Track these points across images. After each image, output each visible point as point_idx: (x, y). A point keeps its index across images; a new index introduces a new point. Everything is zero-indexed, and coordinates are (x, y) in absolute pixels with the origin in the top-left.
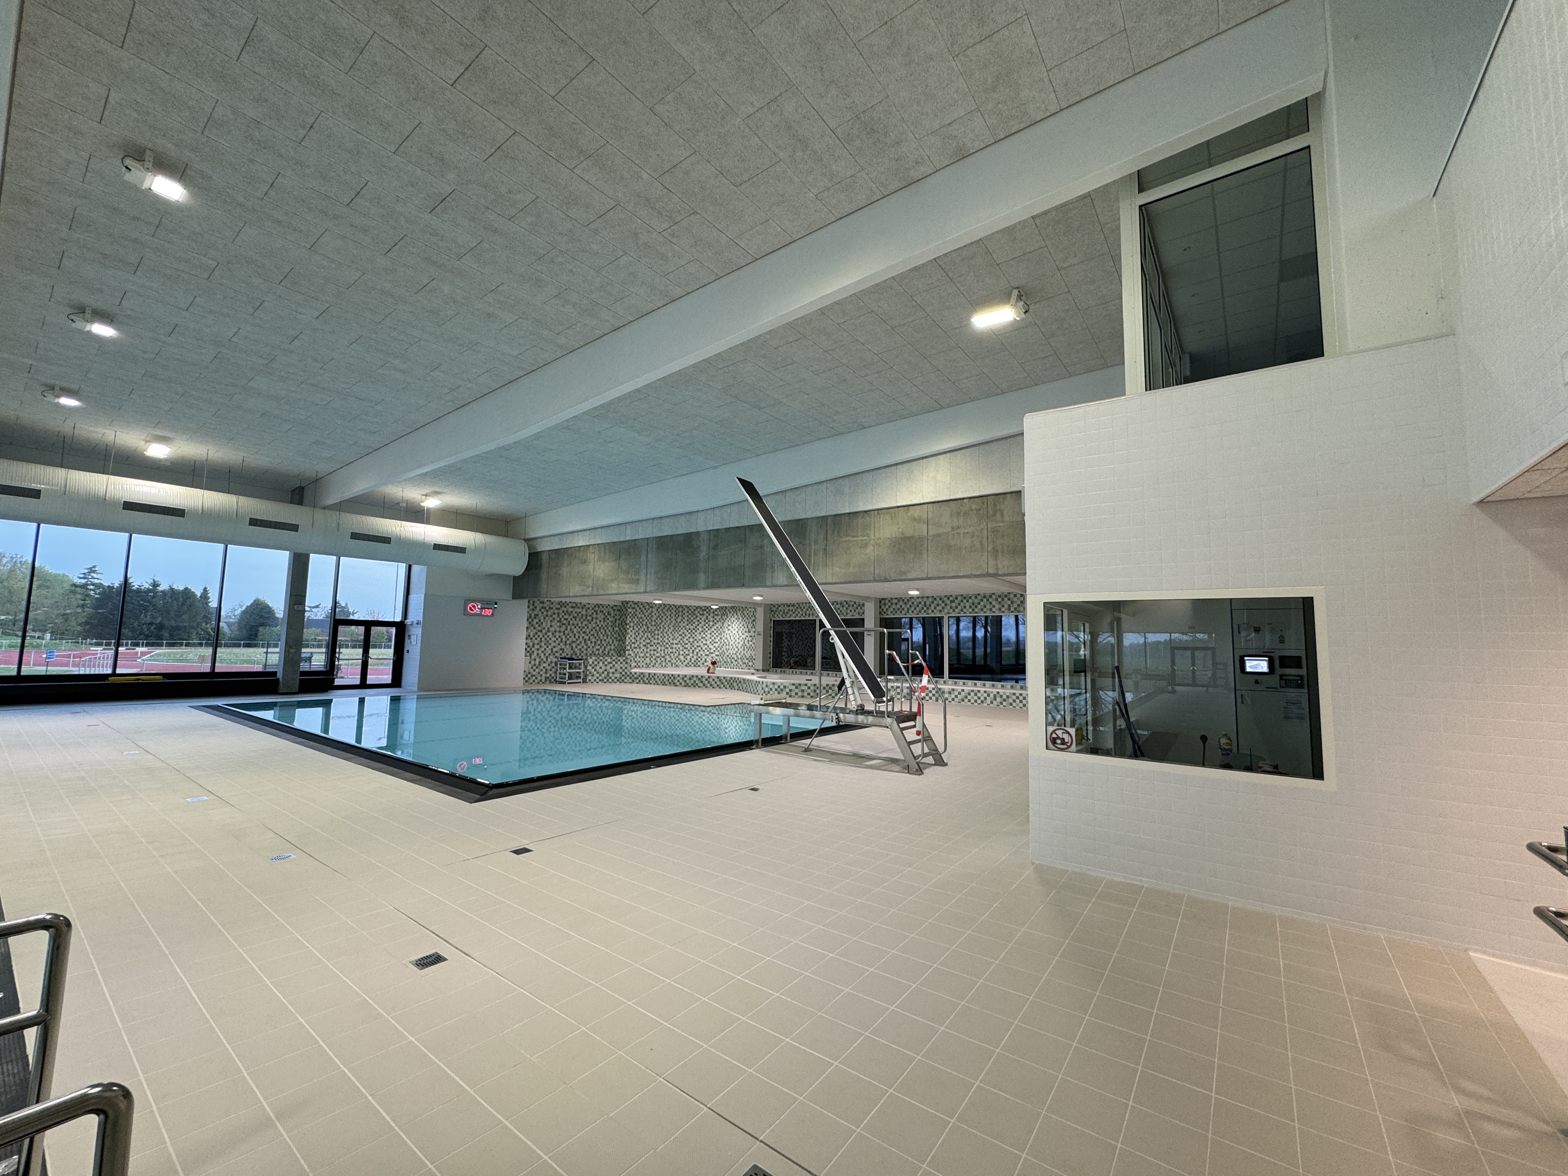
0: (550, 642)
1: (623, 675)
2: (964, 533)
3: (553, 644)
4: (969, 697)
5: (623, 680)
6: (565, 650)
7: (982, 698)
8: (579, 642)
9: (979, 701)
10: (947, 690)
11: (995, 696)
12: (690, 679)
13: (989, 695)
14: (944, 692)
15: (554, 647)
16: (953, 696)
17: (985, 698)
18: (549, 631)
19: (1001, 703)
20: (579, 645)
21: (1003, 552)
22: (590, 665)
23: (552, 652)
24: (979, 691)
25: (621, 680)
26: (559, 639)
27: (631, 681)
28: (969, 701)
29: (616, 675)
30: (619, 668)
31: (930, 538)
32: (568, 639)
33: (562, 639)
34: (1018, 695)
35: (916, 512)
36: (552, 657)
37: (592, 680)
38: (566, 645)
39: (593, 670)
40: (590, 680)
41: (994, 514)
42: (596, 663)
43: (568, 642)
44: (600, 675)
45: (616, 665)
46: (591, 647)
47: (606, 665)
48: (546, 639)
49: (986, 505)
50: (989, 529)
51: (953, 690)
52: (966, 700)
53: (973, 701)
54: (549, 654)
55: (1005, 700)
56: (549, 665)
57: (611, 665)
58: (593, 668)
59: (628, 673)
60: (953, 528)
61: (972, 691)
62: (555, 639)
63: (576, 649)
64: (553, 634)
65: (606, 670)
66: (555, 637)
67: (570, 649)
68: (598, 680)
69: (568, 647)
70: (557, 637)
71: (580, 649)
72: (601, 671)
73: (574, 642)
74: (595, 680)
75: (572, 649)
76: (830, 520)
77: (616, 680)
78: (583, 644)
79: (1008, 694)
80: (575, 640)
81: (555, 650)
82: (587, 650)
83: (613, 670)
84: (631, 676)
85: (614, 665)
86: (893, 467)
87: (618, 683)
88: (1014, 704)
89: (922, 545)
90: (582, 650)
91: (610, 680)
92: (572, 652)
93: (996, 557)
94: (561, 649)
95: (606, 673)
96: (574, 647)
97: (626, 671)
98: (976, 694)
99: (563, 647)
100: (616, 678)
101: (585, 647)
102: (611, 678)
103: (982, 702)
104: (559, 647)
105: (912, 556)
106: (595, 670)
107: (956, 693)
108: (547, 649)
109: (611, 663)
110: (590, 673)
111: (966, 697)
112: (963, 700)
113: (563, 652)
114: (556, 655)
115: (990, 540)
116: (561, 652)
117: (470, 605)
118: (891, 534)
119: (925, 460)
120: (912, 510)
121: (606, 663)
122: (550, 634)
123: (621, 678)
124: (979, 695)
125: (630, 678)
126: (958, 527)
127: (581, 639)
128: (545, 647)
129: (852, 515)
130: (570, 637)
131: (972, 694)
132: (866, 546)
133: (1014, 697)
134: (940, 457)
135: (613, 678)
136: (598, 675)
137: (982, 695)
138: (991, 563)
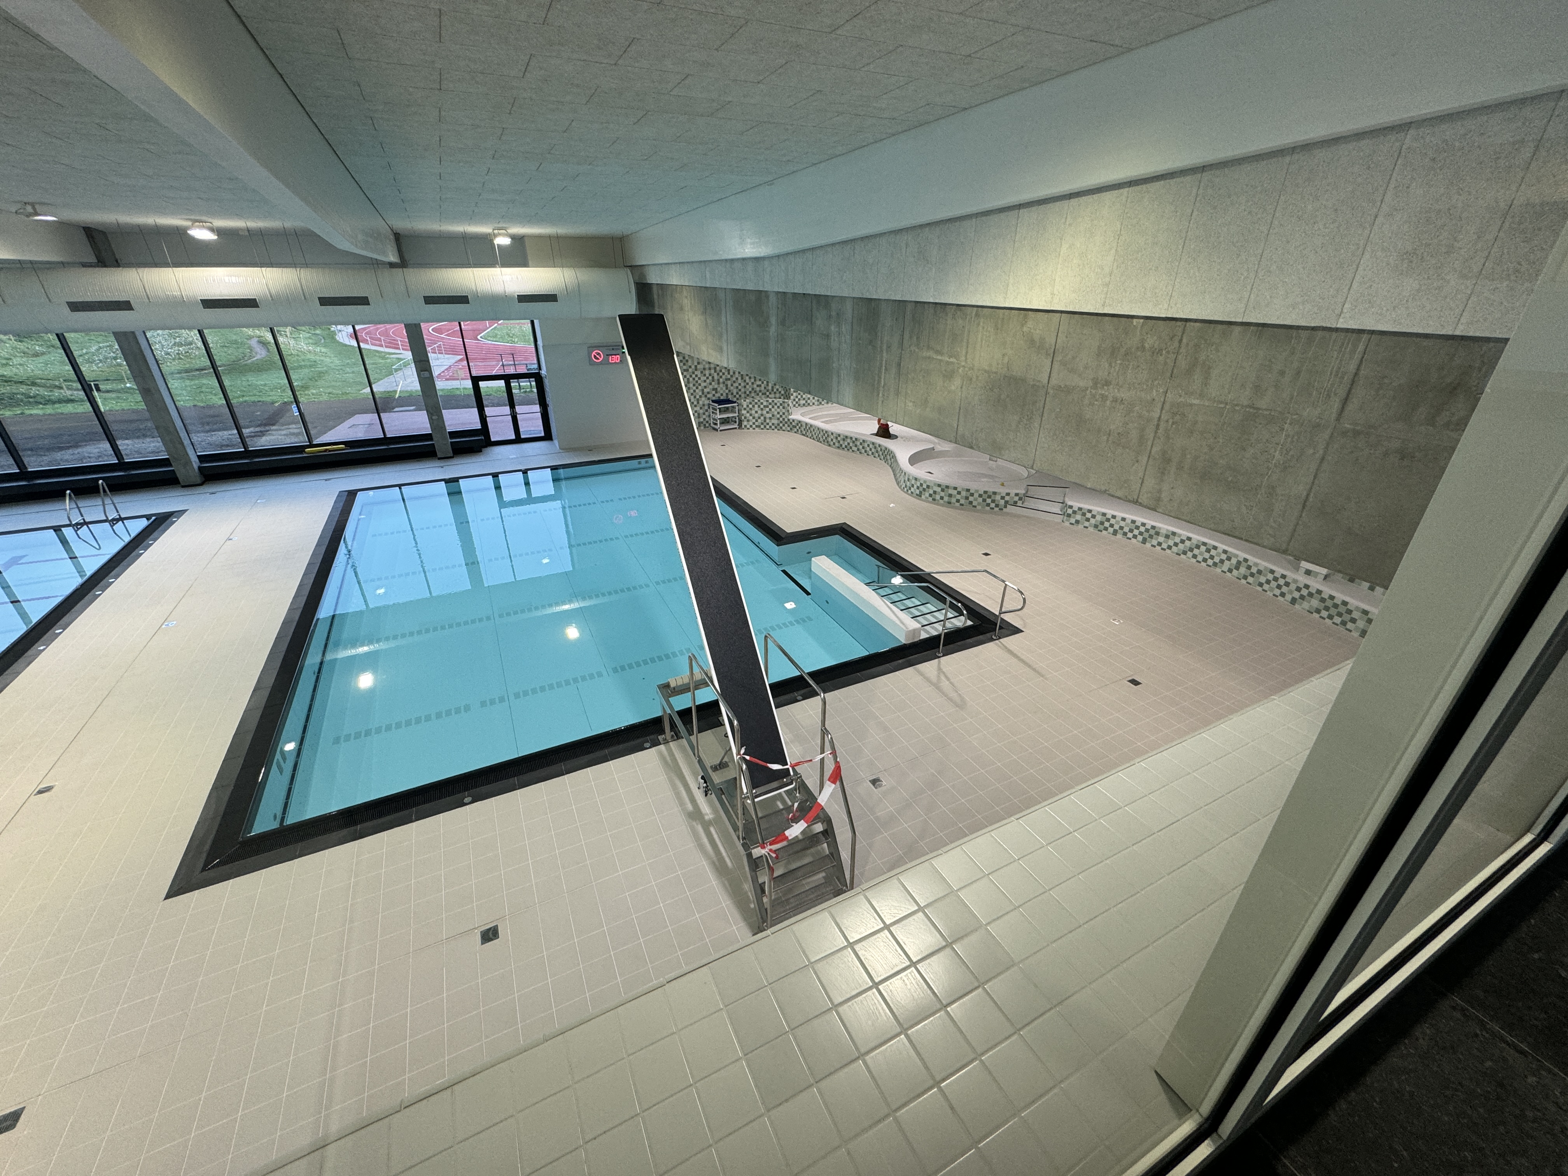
0: (699, 382)
1: (781, 422)
2: (1115, 400)
3: (703, 384)
4: (1196, 551)
5: (781, 428)
6: (719, 389)
7: (1217, 559)
8: (734, 379)
9: (1210, 562)
10: (1163, 532)
11: (1239, 563)
12: (844, 440)
13: (1229, 559)
14: (1158, 534)
15: (705, 387)
16: (1171, 543)
17: (1222, 561)
18: (696, 370)
19: (1245, 577)
20: (734, 382)
21: (1180, 467)
22: (745, 409)
23: (703, 393)
24: (1215, 548)
25: (778, 427)
26: (710, 378)
27: (789, 429)
28: (1195, 556)
29: (773, 421)
30: (776, 413)
31: (1051, 391)
32: (721, 377)
33: (713, 377)
34: (1277, 575)
35: (1036, 327)
36: (703, 399)
37: (748, 426)
38: (719, 383)
39: (748, 415)
40: (745, 426)
41: (1189, 372)
42: (751, 406)
43: (721, 380)
44: (757, 421)
45: (773, 410)
46: (750, 384)
47: (762, 409)
48: (694, 379)
49: (1176, 344)
50: (1167, 407)
51: (1174, 534)
52: (1190, 554)
53: (1200, 558)
54: (700, 397)
55: (1252, 575)
56: (701, 408)
57: (768, 409)
58: (748, 412)
59: (786, 420)
60: (1096, 383)
61: (1205, 544)
62: (705, 378)
63: (732, 388)
64: (702, 372)
65: (762, 415)
66: (705, 375)
67: (724, 388)
68: (754, 426)
69: (721, 385)
70: (707, 375)
71: (737, 387)
72: (756, 415)
73: (729, 379)
74: (751, 426)
75: (727, 389)
76: (909, 307)
77: (773, 427)
78: (740, 381)
79: (1261, 568)
80: (729, 377)
81: (706, 390)
82: (745, 387)
83: (770, 415)
84: (789, 423)
85: (770, 410)
86: (1011, 213)
87: (776, 430)
88: (1266, 587)
89: (1034, 403)
90: (740, 387)
91: (768, 427)
92: (727, 391)
93: (1163, 472)
94: (714, 389)
95: (762, 418)
96: (729, 386)
97: (784, 416)
98: (1208, 551)
99: (716, 386)
100: (773, 424)
101: (743, 384)
102: (768, 424)
103: (1215, 564)
104: (711, 387)
105: (1016, 418)
106: (751, 415)
107: (1177, 540)
108: (697, 391)
109: (768, 407)
110: (745, 418)
111: (1191, 550)
112: (1185, 553)
113: (716, 392)
114: (709, 396)
115: (1161, 431)
116: (714, 392)
117: (594, 353)
118: (990, 365)
119: (1074, 202)
120: (1032, 325)
121: (762, 406)
122: (698, 373)
123: (778, 425)
124: (1213, 552)
125: (789, 426)
126: (1107, 383)
127: (737, 375)
128: (694, 388)
129: (939, 306)
130: (724, 374)
131: (1203, 548)
132: (949, 376)
133: (1270, 577)
134: (1108, 196)
135: (770, 424)
136: (754, 421)
137: (1218, 555)
138: (1150, 483)
